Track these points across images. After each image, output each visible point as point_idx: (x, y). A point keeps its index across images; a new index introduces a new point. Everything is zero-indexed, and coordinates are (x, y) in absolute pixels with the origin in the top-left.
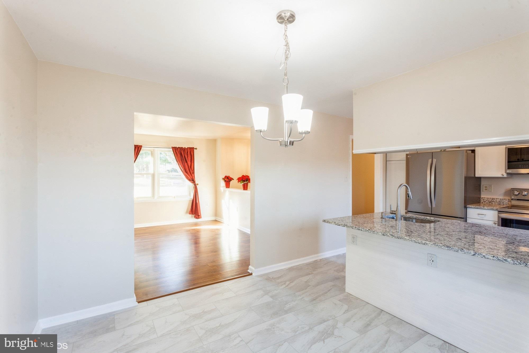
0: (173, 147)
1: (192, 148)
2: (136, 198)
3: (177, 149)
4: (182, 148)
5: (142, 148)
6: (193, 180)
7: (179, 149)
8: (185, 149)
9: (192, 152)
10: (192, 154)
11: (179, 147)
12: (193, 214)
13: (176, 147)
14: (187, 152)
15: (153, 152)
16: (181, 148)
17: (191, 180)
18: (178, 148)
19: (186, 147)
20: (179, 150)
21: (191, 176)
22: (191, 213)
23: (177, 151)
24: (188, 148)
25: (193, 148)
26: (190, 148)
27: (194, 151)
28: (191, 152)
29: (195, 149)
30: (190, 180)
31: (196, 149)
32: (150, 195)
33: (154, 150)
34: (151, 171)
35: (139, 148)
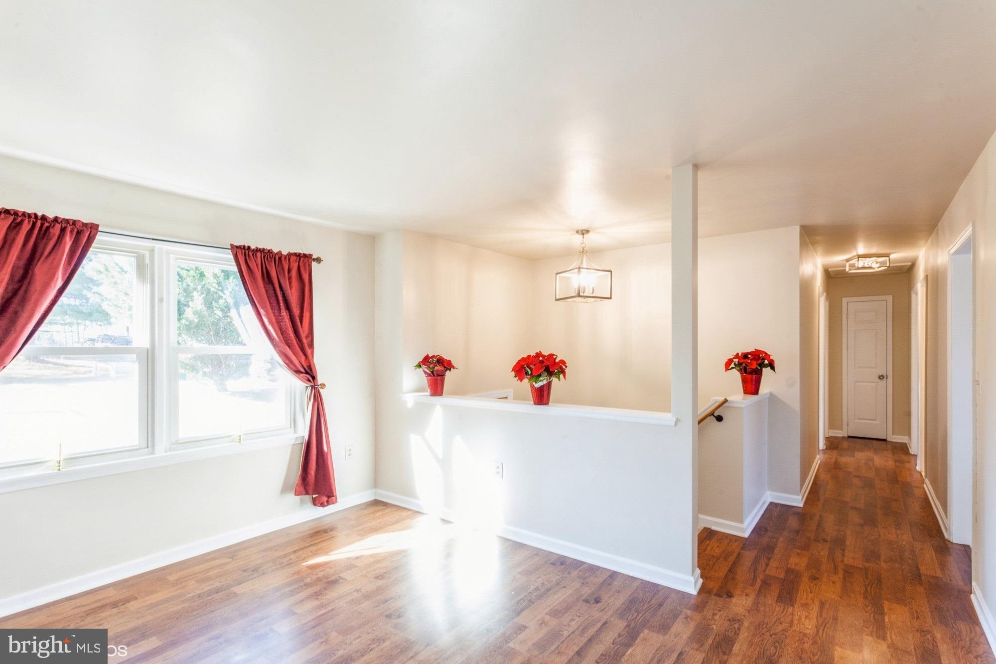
0: (237, 247)
1: (305, 256)
2: (65, 459)
3: (250, 253)
4: (270, 251)
5: (99, 237)
6: (308, 373)
7: (259, 254)
8: (280, 258)
9: (305, 269)
10: (306, 277)
11: (260, 247)
12: (307, 493)
13: (249, 247)
14: (289, 271)
15: (147, 261)
16: (267, 254)
17: (303, 370)
18: (258, 250)
19: (285, 253)
20: (259, 258)
21: (303, 358)
22: (302, 489)
23: (253, 265)
24: (290, 255)
25: (310, 256)
26: (298, 255)
27: (310, 266)
28: (302, 269)
29: (314, 260)
30: (298, 372)
31: (318, 260)
32: (133, 437)
33: (152, 251)
34: (141, 341)
35: (79, 233)
